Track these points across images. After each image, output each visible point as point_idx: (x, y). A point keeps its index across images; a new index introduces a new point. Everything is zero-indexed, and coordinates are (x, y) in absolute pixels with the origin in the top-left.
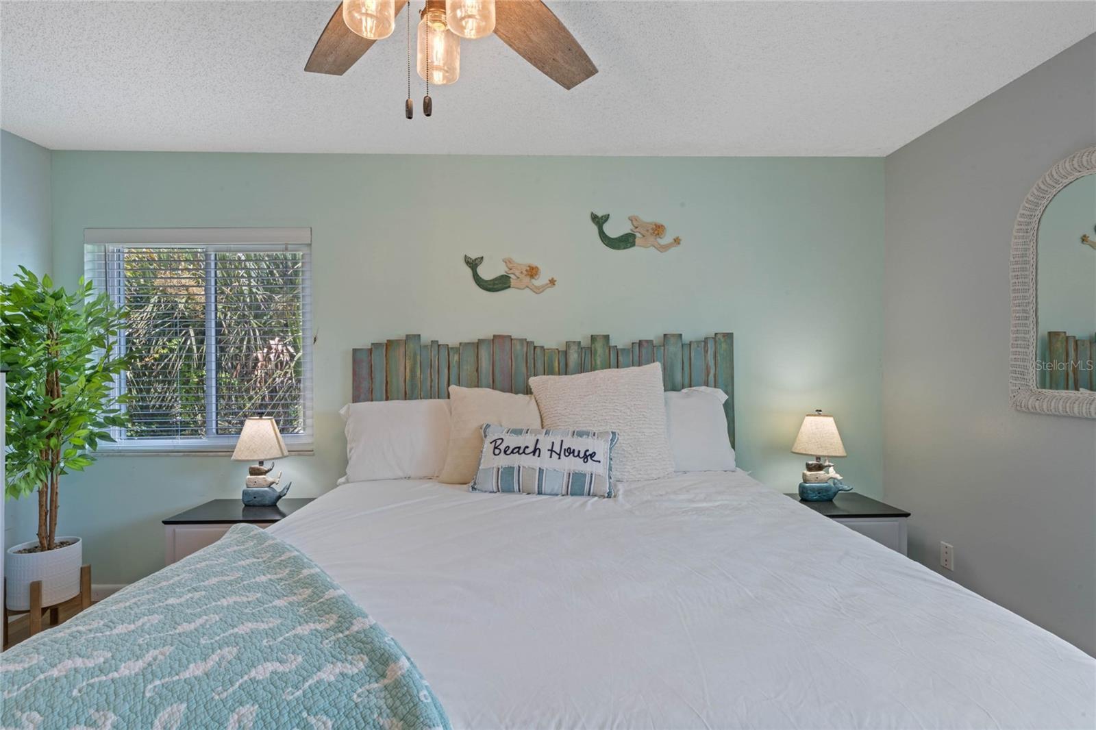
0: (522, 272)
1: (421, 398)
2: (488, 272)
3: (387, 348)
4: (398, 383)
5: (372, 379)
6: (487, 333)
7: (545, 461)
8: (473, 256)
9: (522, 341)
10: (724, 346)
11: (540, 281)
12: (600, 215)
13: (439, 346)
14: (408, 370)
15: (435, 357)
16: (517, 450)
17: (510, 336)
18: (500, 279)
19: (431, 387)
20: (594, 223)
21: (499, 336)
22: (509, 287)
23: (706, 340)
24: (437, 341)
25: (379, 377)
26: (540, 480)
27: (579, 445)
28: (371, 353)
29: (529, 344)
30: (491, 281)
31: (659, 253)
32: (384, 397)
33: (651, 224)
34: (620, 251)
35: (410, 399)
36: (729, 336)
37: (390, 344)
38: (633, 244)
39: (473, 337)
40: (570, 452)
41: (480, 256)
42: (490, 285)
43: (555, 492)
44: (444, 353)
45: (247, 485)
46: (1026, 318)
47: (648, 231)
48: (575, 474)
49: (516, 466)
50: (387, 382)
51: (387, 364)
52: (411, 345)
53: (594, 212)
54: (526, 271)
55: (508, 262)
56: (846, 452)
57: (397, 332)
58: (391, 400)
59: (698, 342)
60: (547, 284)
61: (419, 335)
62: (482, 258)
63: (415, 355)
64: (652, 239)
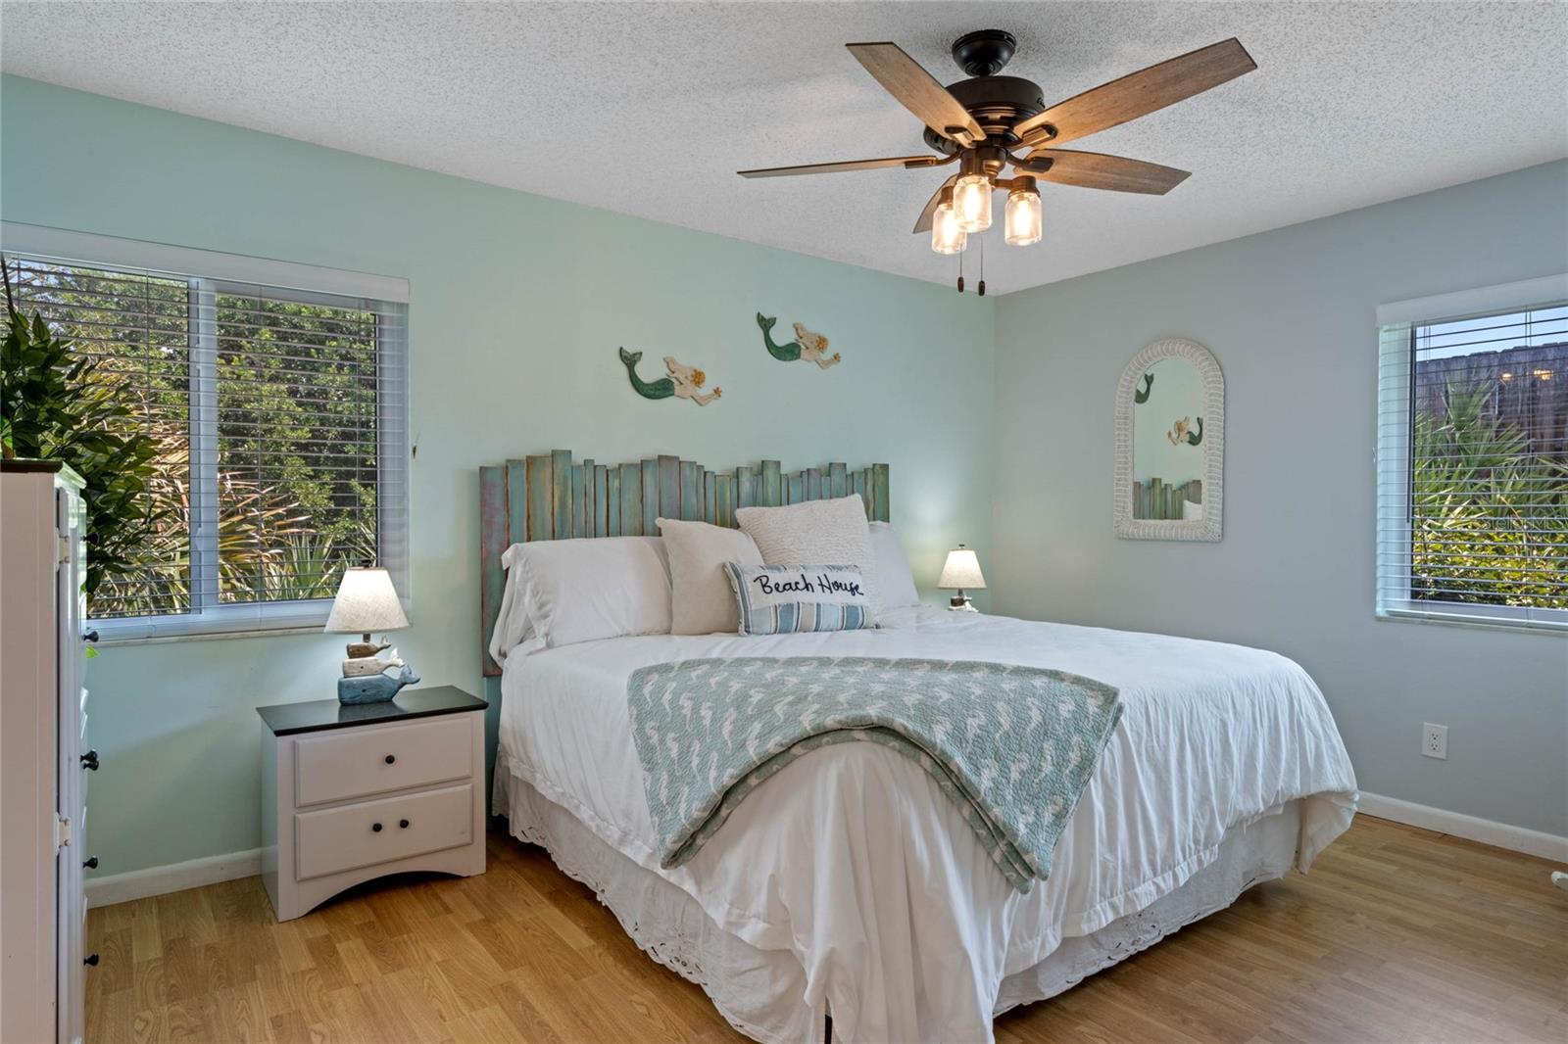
0: (686, 377)
1: (573, 537)
2: (648, 373)
3: (528, 466)
4: (544, 516)
5: (508, 511)
6: (651, 451)
7: (818, 596)
8: (630, 349)
9: (692, 464)
10: (881, 477)
11: (705, 390)
12: (767, 316)
13: (595, 467)
14: (556, 499)
15: (590, 483)
16: (788, 587)
17: (678, 458)
18: (663, 384)
19: (586, 523)
20: (760, 325)
21: (666, 457)
22: (673, 394)
23: (866, 471)
24: (592, 461)
25: (519, 509)
26: (818, 615)
27: (845, 578)
28: (507, 474)
29: (700, 468)
30: (652, 384)
31: (820, 369)
32: (526, 537)
33: (815, 334)
34: (784, 363)
35: (559, 539)
36: (885, 467)
37: (531, 461)
38: (798, 356)
39: (635, 457)
40: (838, 585)
41: (638, 351)
42: (651, 390)
43: (831, 627)
44: (601, 478)
45: (345, 673)
46: (1126, 463)
47: (812, 343)
48: (848, 607)
49: (795, 603)
50: (529, 517)
51: (528, 490)
52: (560, 465)
53: (762, 314)
54: (692, 376)
55: (668, 362)
56: (986, 584)
57: (540, 444)
58: (534, 540)
59: (860, 473)
60: (712, 395)
61: (570, 452)
62: (641, 353)
63: (565, 478)
64: (815, 353)
